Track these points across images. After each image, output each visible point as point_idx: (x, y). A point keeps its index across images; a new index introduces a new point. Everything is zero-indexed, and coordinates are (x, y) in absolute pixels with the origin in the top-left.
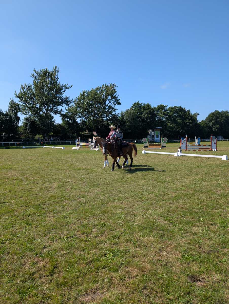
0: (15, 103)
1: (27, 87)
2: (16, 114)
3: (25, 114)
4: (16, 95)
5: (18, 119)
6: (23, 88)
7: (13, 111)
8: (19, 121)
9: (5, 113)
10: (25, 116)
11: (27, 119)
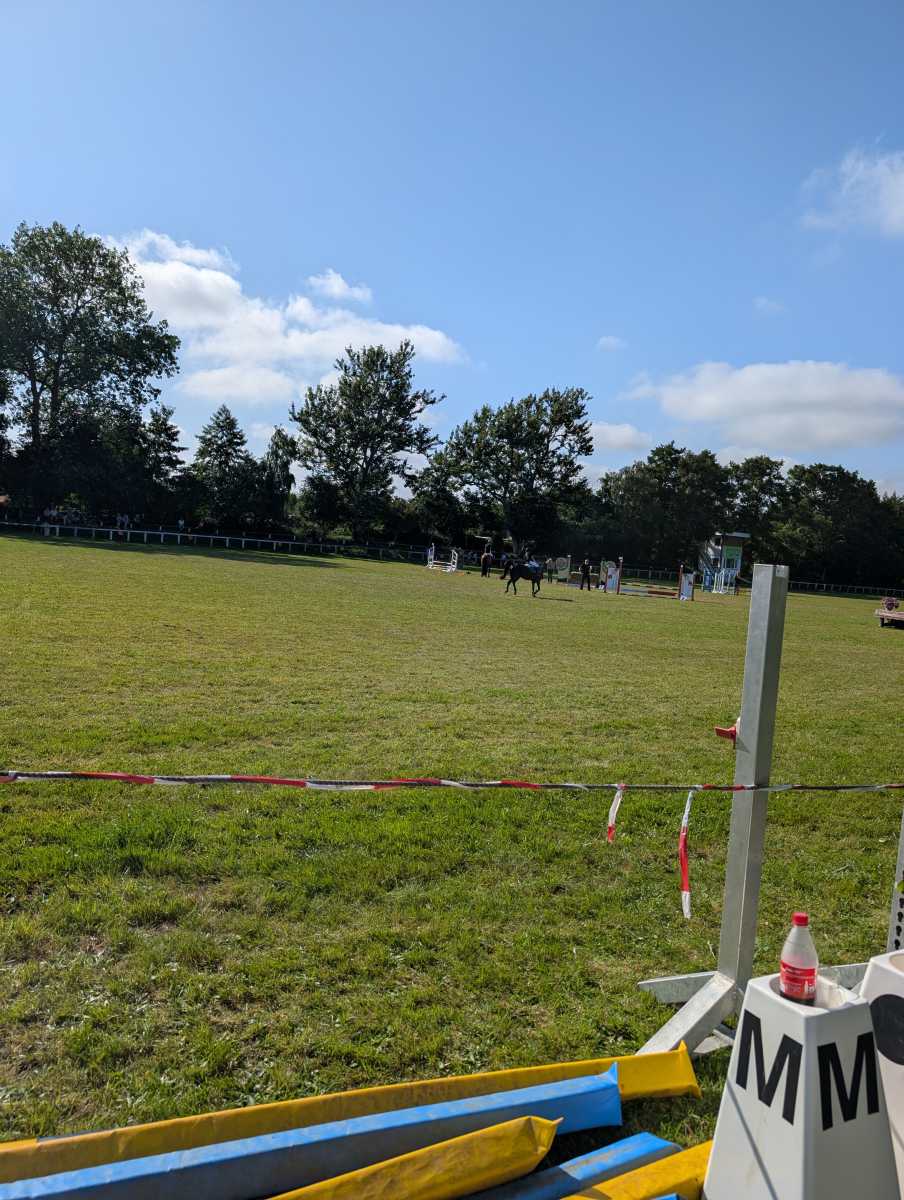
0: (284, 438)
1: (323, 394)
2: (286, 465)
3: (309, 468)
4: (292, 413)
5: (290, 479)
6: (312, 397)
7: (277, 460)
8: (293, 485)
9: (259, 462)
10: (309, 473)
11: (311, 481)
